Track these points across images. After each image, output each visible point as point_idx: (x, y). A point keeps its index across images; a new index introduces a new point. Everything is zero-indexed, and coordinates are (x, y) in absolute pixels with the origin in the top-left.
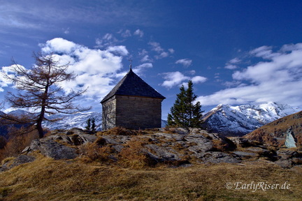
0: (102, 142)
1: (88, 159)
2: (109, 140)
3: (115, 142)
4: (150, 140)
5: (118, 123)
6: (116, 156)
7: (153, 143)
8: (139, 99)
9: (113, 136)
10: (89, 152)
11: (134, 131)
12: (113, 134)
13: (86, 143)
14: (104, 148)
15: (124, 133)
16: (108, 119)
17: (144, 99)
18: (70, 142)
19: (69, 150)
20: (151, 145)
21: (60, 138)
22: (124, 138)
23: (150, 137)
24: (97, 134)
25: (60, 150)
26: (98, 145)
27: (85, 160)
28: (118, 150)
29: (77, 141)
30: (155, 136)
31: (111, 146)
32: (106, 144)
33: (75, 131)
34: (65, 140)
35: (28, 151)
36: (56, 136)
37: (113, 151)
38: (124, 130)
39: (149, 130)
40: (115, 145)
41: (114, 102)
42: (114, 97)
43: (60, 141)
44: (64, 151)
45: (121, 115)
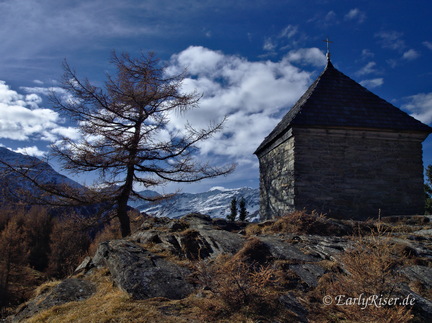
0: (259, 254)
1: (220, 304)
2: (280, 248)
3: (296, 256)
4: (409, 252)
5: (300, 201)
6: (302, 299)
7: (420, 263)
8: (356, 134)
9: (288, 237)
10: (223, 283)
11: (351, 222)
12: (288, 230)
13: (217, 255)
14: (265, 273)
15: (322, 230)
16: (276, 193)
17: (371, 134)
18: (176, 250)
19: (173, 272)
20: (417, 269)
21: (156, 240)
22: (324, 244)
23: (408, 243)
24: (248, 230)
25: (151, 272)
26: (249, 261)
27: (212, 308)
28: (308, 279)
29: (194, 248)
30: (420, 239)
31: (285, 267)
32: (272, 260)
33: (191, 221)
34: (166, 245)
35: (88, 268)
36: (147, 235)
37: (293, 283)
38: (321, 218)
39: (394, 221)
40: (296, 262)
41: (289, 147)
42: (290, 133)
43: (156, 247)
44: (158, 275)
45: (310, 179)
